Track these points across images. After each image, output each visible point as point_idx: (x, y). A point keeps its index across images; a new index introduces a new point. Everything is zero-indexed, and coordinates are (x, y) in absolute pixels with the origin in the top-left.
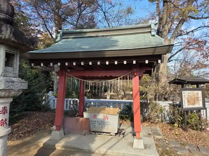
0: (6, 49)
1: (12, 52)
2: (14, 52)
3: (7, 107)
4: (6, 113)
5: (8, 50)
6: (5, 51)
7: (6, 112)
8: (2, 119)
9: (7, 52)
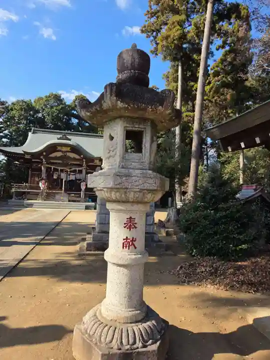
0: (125, 125)
1: (137, 127)
2: (140, 127)
3: (135, 219)
4: (133, 228)
5: (128, 125)
6: (123, 127)
7: (133, 226)
8: (127, 237)
9: (128, 128)
